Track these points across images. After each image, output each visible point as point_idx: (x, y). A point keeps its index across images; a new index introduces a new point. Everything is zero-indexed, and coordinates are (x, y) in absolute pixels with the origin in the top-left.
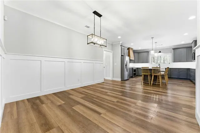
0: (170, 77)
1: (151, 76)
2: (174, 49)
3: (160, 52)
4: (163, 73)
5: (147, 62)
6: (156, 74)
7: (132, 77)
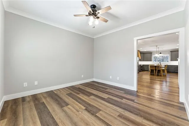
0: (168, 71)
1: (156, 70)
2: (171, 52)
3: (161, 53)
4: (163, 68)
5: (151, 60)
6: (159, 69)
7: (140, 71)
